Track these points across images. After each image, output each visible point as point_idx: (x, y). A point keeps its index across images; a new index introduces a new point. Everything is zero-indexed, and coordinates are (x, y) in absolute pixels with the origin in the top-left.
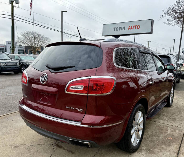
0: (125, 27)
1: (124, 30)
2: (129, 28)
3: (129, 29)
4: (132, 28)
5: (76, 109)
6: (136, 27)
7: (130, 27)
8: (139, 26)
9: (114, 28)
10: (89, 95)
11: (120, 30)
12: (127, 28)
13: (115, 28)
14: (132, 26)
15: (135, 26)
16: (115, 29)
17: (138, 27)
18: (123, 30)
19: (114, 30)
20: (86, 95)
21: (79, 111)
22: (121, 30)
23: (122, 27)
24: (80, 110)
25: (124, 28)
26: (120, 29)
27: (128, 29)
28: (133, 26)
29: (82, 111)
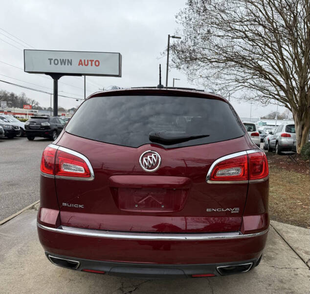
0: (71, 60)
1: (71, 64)
2: (80, 63)
3: (81, 65)
4: (86, 63)
5: (228, 209)
6: (93, 63)
7: (81, 61)
8: (98, 61)
9: (50, 60)
10: (250, 181)
11: (61, 64)
12: (75, 62)
13: (52, 59)
14: (85, 61)
15: (91, 61)
16: (52, 61)
17: (97, 63)
18: (68, 64)
19: (51, 64)
20: (247, 182)
21: (232, 212)
22: (65, 64)
23: (66, 60)
24: (234, 210)
25: (70, 62)
26: (63, 62)
27: (79, 65)
28: (88, 61)
29: (238, 212)
